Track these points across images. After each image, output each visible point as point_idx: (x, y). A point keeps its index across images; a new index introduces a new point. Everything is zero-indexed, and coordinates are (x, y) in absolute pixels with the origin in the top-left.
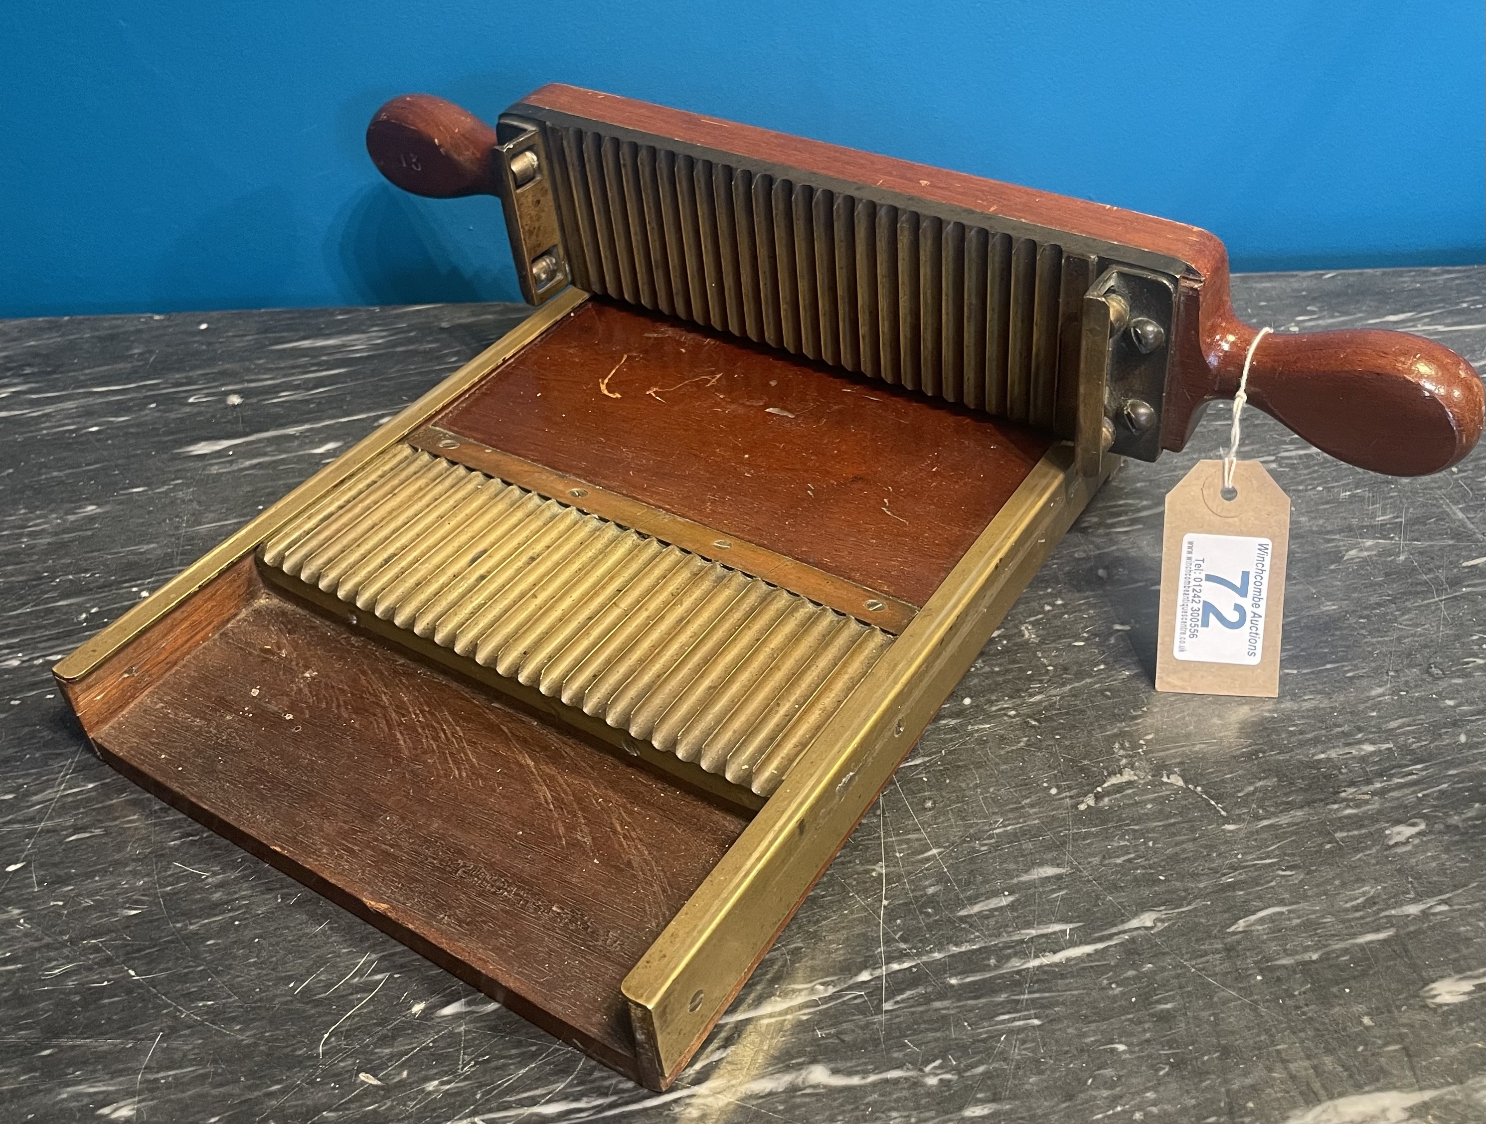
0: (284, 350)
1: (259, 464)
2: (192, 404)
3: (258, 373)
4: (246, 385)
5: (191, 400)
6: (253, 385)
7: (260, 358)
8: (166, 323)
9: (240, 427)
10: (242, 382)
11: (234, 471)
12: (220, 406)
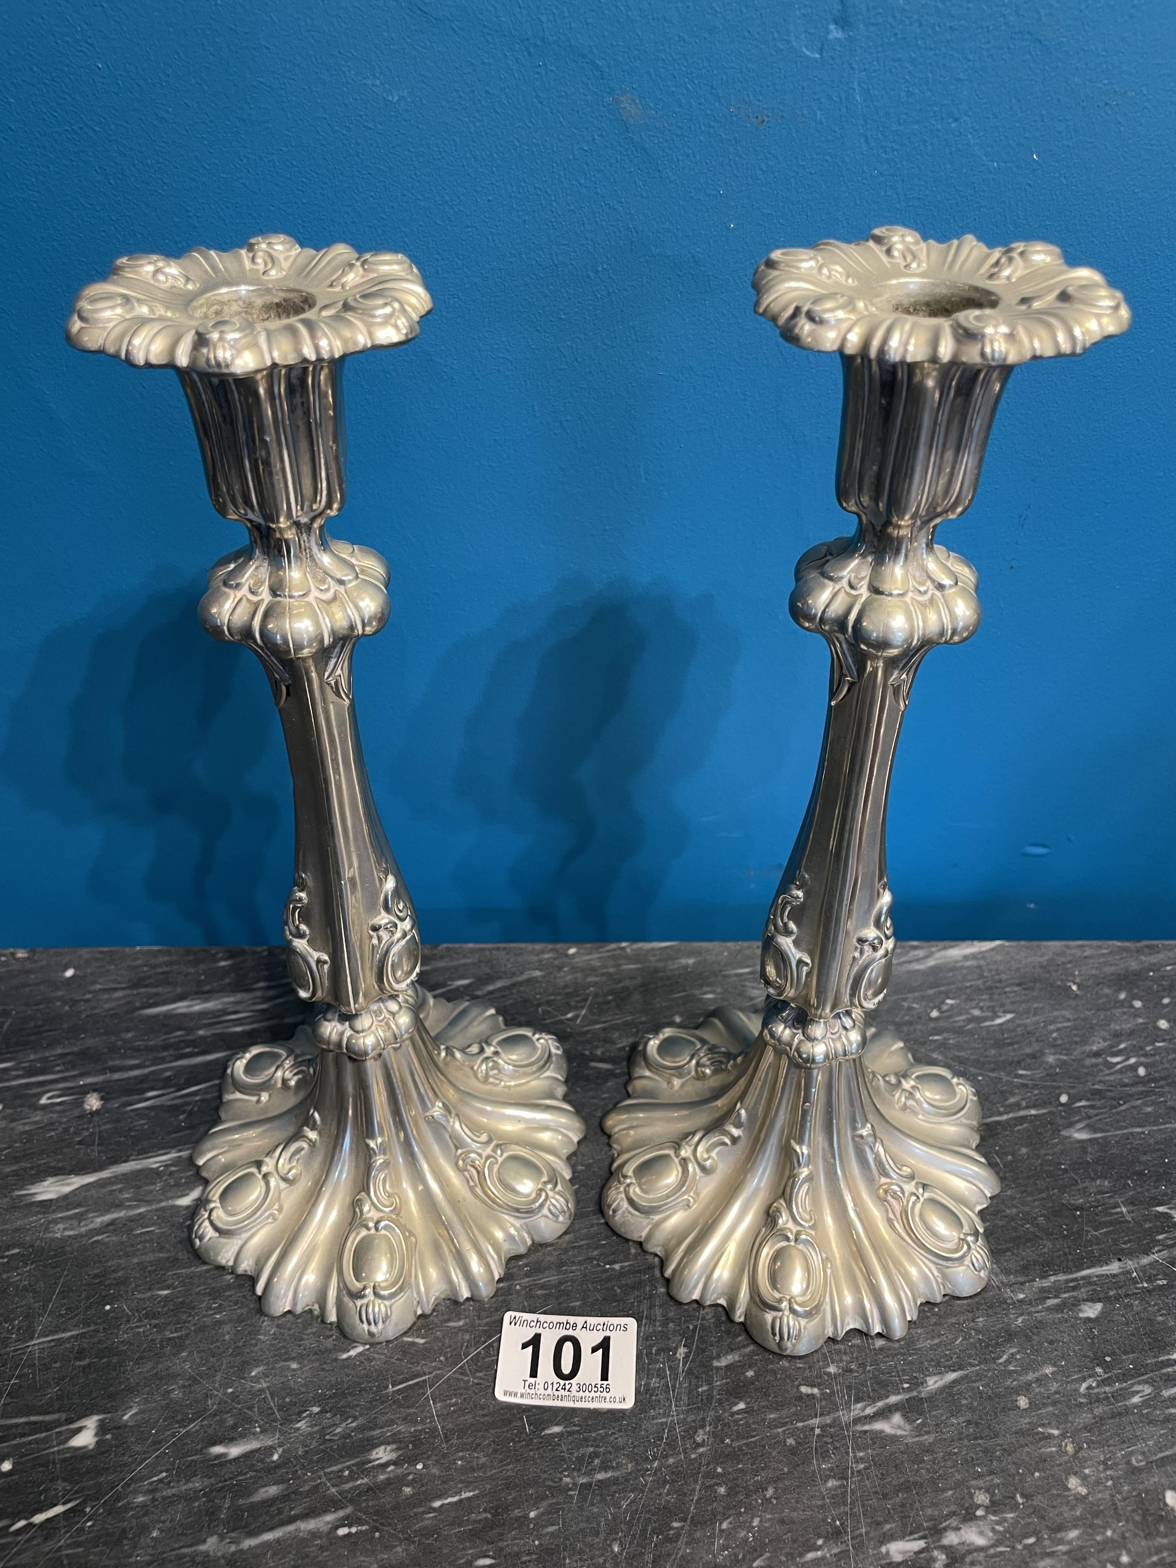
0: (156, 1016)
1: (113, 1222)
2: (45, 1107)
3: (124, 1057)
4: (108, 1076)
5: (43, 1101)
6: (116, 1076)
7: (128, 1030)
8: (29, 966)
9: (94, 1152)
10: (103, 1071)
11: (82, 1236)
12: (77, 1112)
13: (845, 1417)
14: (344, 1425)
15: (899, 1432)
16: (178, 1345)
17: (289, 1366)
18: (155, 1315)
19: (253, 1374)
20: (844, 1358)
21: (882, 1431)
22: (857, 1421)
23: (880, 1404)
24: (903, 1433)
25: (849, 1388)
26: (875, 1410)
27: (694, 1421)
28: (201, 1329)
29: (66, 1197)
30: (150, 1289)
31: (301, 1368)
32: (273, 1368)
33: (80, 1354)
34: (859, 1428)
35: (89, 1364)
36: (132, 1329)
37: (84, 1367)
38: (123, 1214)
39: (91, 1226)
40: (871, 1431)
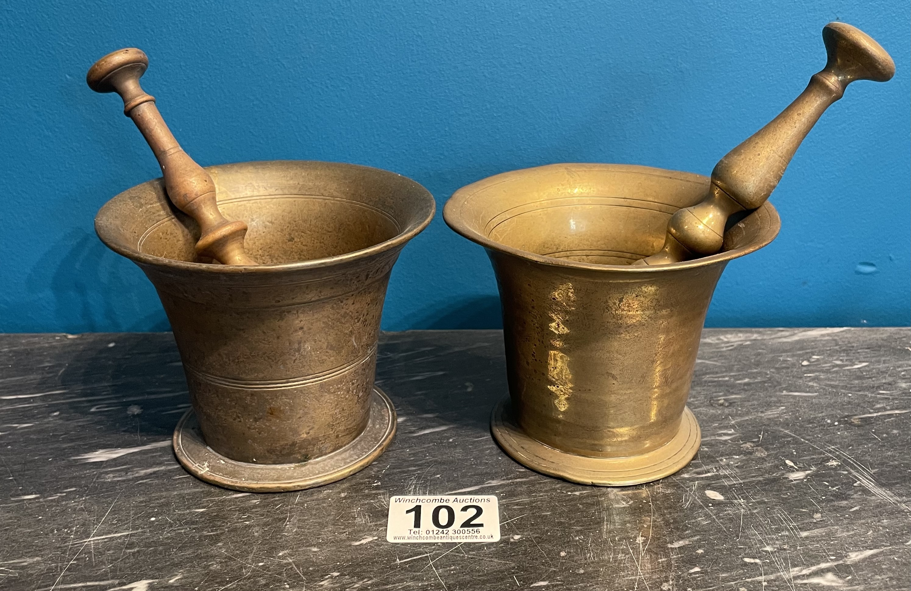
13: (785, 576)
14: (361, 582)
15: (834, 584)
16: (215, 540)
17: (310, 550)
18: (193, 523)
19: (280, 554)
20: (777, 542)
21: (819, 584)
22: (796, 578)
23: (814, 568)
24: (837, 584)
25: (785, 559)
26: (810, 571)
27: (658, 578)
28: (235, 530)
29: (115, 459)
30: (188, 508)
31: (321, 551)
32: (297, 551)
33: (131, 545)
34: (799, 581)
35: (138, 552)
36: (175, 530)
37: (134, 554)
38: (163, 468)
39: (137, 475)
40: (810, 584)
